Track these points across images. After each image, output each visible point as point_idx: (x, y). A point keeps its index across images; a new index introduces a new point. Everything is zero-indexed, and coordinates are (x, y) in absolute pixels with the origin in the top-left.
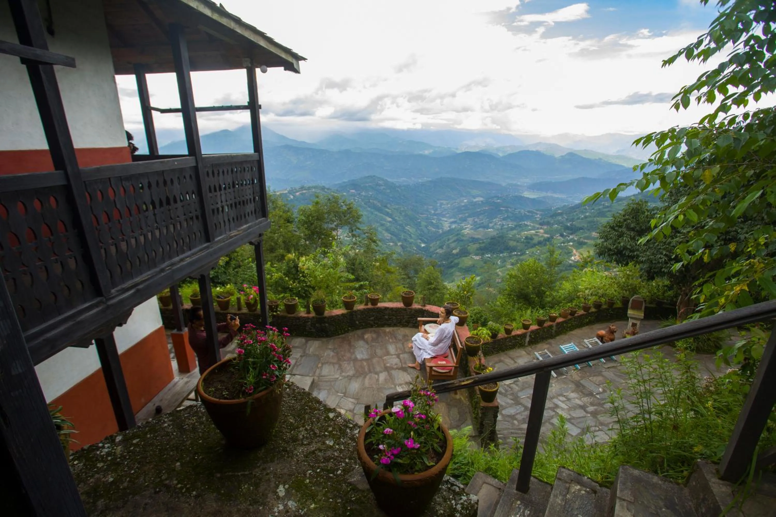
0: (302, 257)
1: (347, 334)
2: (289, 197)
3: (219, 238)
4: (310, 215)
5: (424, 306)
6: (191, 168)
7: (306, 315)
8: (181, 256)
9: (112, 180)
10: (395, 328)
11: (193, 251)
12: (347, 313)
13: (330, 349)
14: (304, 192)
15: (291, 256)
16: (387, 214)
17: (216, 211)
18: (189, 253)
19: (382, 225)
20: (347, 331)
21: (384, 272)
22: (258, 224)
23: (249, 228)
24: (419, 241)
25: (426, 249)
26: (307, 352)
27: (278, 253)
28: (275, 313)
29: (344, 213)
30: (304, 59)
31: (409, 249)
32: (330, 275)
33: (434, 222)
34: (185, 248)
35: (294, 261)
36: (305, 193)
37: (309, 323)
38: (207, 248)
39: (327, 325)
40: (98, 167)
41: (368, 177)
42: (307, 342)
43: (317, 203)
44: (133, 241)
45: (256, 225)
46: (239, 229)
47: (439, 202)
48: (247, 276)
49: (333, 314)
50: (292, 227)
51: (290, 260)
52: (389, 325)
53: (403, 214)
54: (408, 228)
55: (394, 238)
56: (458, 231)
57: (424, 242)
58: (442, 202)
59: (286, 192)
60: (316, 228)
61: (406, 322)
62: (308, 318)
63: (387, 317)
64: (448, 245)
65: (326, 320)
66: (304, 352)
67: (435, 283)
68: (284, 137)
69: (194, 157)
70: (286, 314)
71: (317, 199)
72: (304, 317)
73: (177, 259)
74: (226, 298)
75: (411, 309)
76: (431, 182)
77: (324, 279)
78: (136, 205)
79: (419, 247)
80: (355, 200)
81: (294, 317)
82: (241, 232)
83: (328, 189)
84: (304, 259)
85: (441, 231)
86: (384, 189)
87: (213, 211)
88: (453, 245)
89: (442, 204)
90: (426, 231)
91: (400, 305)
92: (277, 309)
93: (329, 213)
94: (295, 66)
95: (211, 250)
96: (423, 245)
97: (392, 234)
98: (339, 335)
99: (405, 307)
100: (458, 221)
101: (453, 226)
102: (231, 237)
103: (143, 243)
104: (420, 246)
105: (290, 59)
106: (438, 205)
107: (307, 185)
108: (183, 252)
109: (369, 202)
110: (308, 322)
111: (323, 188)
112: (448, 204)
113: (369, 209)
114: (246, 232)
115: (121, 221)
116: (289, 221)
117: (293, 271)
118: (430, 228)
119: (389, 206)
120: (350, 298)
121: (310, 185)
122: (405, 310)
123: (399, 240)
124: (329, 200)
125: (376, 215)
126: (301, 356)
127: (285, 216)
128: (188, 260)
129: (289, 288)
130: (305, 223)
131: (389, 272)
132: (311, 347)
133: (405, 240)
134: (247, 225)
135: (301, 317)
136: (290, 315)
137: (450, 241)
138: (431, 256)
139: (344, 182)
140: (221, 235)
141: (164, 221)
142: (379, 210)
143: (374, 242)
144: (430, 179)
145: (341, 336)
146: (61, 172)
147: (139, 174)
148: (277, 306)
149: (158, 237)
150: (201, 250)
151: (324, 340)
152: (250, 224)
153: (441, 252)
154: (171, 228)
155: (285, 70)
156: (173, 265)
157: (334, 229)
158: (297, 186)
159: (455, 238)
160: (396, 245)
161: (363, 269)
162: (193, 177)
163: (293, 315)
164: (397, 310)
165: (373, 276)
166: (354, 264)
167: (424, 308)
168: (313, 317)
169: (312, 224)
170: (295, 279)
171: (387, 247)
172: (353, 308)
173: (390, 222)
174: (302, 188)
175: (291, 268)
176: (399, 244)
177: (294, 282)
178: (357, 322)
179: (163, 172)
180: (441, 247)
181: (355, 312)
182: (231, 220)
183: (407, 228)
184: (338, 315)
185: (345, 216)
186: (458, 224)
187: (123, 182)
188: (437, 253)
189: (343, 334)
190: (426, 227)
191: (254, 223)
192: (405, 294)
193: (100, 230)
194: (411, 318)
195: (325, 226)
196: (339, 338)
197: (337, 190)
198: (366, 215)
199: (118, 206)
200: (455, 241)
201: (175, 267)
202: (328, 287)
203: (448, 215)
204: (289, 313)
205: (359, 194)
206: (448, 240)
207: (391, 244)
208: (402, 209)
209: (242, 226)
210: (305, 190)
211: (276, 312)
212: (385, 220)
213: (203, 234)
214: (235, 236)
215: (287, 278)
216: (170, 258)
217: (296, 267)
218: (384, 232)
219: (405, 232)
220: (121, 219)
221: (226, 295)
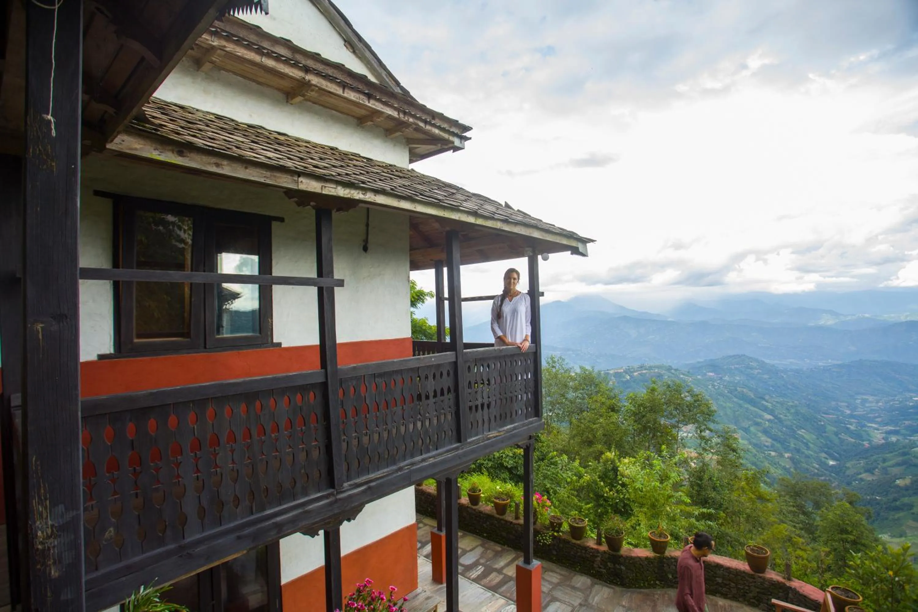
0: (625, 458)
1: (652, 590)
2: (624, 377)
3: (474, 439)
4: (642, 405)
5: (789, 579)
6: (450, 363)
7: (595, 547)
8: (424, 456)
9: (366, 376)
10: (734, 604)
11: (440, 451)
12: (655, 558)
13: (624, 606)
14: (644, 372)
15: (610, 455)
16: (766, 409)
17: (474, 408)
18: (434, 453)
19: (757, 424)
20: (654, 586)
21: (753, 496)
22: (527, 425)
23: (515, 428)
24: (823, 455)
25: (838, 470)
26: (590, 601)
27: (596, 449)
28: (555, 534)
29: (690, 407)
30: (593, 241)
31: (804, 465)
32: (656, 490)
33: (852, 428)
34: (431, 447)
35: (613, 462)
36: (645, 374)
37: (599, 559)
38: (457, 449)
39: (623, 568)
40: (355, 365)
41: (734, 356)
42: (593, 585)
43: (653, 390)
44: (376, 436)
45: (523, 425)
46: (501, 430)
47: (859, 397)
48: (549, 473)
49: (633, 555)
50: (615, 417)
51: (607, 460)
52: (725, 596)
53: (793, 411)
54: (801, 432)
55: (778, 445)
56: (904, 447)
57: (834, 459)
58: (865, 397)
59: (622, 371)
60: (649, 422)
61: (754, 598)
62: (597, 551)
63: (719, 580)
64: (884, 469)
65: (622, 560)
66: (586, 600)
67: (855, 533)
68: (622, 308)
69: (454, 353)
70: (569, 538)
71: (653, 385)
72: (592, 549)
73: (419, 458)
74: (504, 500)
75: (764, 579)
76: (840, 366)
77: (648, 495)
78: (385, 400)
79: (823, 464)
80: (714, 386)
81: (579, 545)
82: (502, 433)
83: (676, 370)
84: (626, 461)
85: (866, 443)
86: (759, 373)
87: (470, 408)
88: (896, 470)
89: (864, 401)
90: (836, 441)
91: (742, 565)
92: (559, 529)
93: (668, 403)
94: (581, 250)
95: (460, 451)
96: (831, 463)
97: (775, 438)
98: (641, 587)
99: (752, 572)
100: (903, 431)
101: (894, 439)
102: (489, 439)
103: (386, 439)
104: (827, 465)
105: (574, 244)
106: (858, 401)
107: (648, 364)
108: (428, 451)
109: (736, 390)
110: (597, 557)
111: (669, 369)
112: (877, 402)
113: (735, 400)
114: (509, 434)
115: (367, 415)
116: (613, 409)
117: (611, 474)
118: (843, 436)
119: (767, 397)
120: (660, 536)
121: (652, 364)
122: (752, 576)
123: (787, 449)
124: (669, 386)
125: (747, 409)
126: (580, 605)
127: (608, 402)
128: (432, 461)
129: (603, 496)
130: (635, 414)
131: (761, 498)
132: (596, 595)
133: (798, 451)
134: (512, 426)
135: (588, 547)
136: (574, 541)
137: (887, 464)
138: (849, 484)
139: (699, 362)
140: (477, 435)
141: (412, 417)
142: (751, 402)
143: (734, 450)
144: (839, 362)
145: (642, 590)
146: (323, 370)
147: (393, 371)
148: (560, 525)
149: (403, 433)
150: (448, 451)
151: (618, 589)
152: (516, 424)
153: (870, 479)
154: (419, 424)
155: (572, 254)
156: (412, 464)
157: (674, 427)
158: (636, 365)
159: (900, 459)
160: (781, 456)
161: (714, 488)
162: (452, 373)
163: (578, 542)
164: (738, 573)
165: (731, 501)
166: (701, 479)
167: (788, 584)
168: (605, 552)
169: (644, 416)
170: (612, 486)
171: (765, 457)
172: (664, 553)
173: (769, 421)
174: (642, 367)
175: (609, 471)
176: (786, 455)
177: (611, 490)
178: (670, 577)
179: (418, 368)
180: (870, 471)
181: (667, 558)
182: (493, 419)
183: (799, 432)
184: (639, 558)
185: (690, 410)
186: (905, 436)
187: (376, 379)
188: (862, 480)
189: (646, 588)
190: (836, 434)
191: (521, 423)
192: (752, 550)
193: (346, 424)
194: (764, 594)
195: (663, 421)
196: (640, 593)
197: (689, 372)
198: (730, 408)
199: (368, 402)
200: (898, 464)
201: (414, 467)
202: (653, 506)
203: (879, 420)
204: (574, 538)
205: (721, 379)
206: (884, 461)
207: (773, 454)
208: (791, 404)
209: (506, 426)
210: (645, 369)
211: (558, 532)
212: (761, 417)
213: (454, 433)
214: (494, 437)
215: (602, 483)
216: (412, 456)
217: (615, 470)
218: (760, 434)
219: (796, 439)
220: (369, 413)
221: (505, 497)
